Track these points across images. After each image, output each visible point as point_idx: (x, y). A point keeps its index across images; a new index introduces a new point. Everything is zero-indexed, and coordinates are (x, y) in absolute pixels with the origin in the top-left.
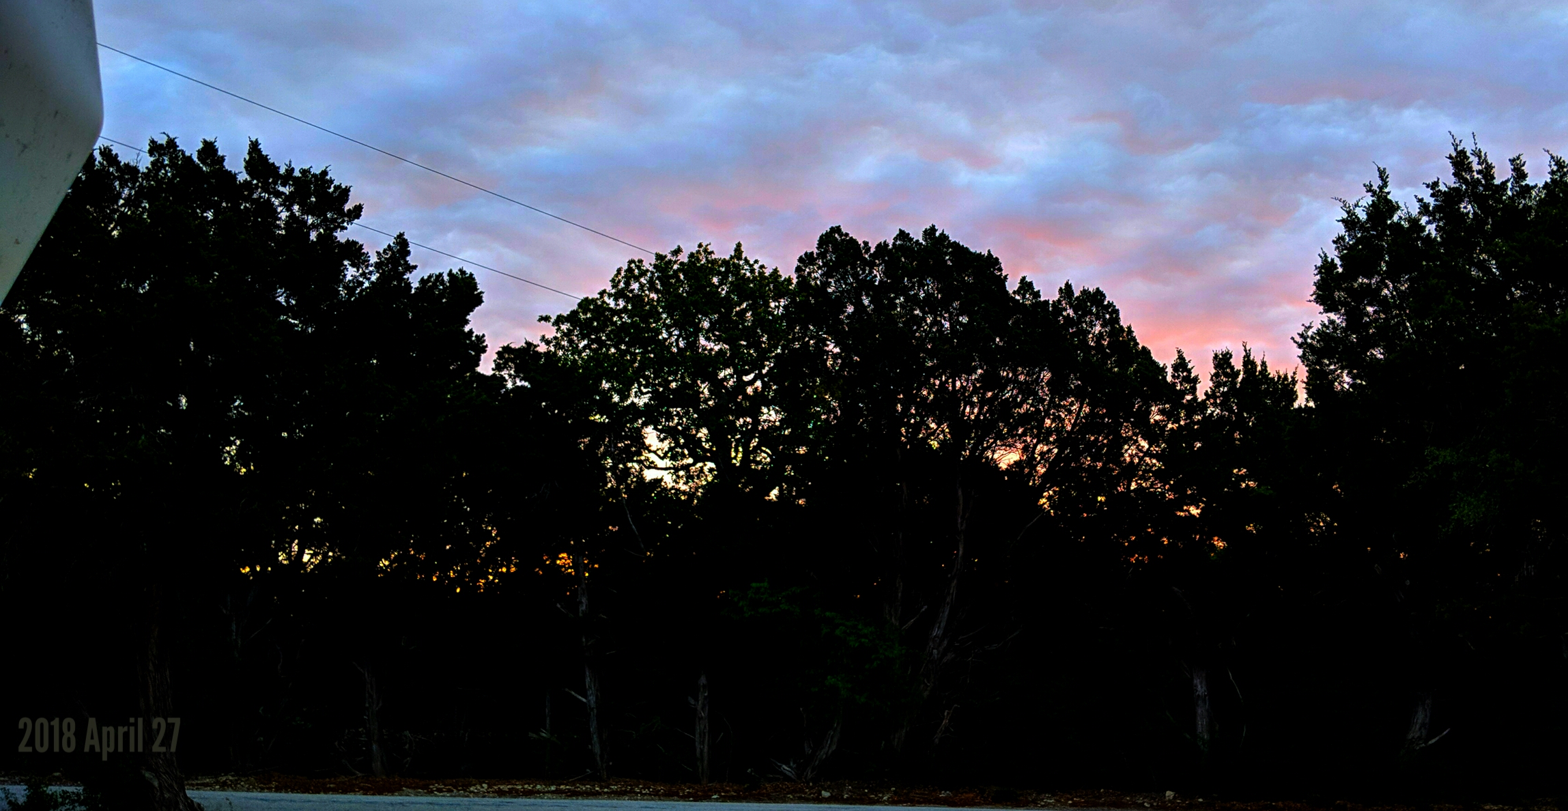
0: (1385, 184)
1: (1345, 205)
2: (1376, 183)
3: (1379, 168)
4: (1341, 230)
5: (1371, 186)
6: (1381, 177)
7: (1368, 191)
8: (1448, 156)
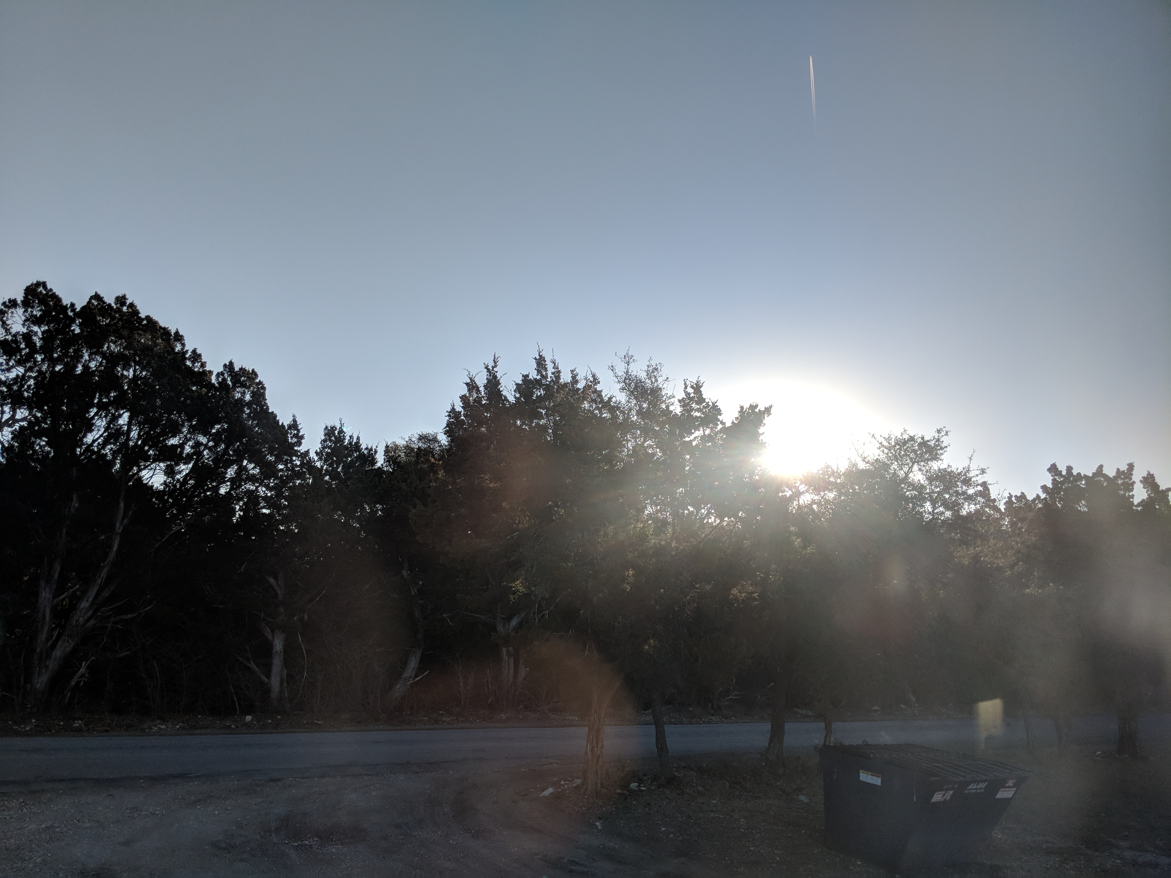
0: (496, 366)
1: (469, 374)
2: (491, 365)
3: (495, 355)
4: (465, 391)
5: (488, 366)
6: (494, 361)
7: (485, 368)
8: (534, 358)
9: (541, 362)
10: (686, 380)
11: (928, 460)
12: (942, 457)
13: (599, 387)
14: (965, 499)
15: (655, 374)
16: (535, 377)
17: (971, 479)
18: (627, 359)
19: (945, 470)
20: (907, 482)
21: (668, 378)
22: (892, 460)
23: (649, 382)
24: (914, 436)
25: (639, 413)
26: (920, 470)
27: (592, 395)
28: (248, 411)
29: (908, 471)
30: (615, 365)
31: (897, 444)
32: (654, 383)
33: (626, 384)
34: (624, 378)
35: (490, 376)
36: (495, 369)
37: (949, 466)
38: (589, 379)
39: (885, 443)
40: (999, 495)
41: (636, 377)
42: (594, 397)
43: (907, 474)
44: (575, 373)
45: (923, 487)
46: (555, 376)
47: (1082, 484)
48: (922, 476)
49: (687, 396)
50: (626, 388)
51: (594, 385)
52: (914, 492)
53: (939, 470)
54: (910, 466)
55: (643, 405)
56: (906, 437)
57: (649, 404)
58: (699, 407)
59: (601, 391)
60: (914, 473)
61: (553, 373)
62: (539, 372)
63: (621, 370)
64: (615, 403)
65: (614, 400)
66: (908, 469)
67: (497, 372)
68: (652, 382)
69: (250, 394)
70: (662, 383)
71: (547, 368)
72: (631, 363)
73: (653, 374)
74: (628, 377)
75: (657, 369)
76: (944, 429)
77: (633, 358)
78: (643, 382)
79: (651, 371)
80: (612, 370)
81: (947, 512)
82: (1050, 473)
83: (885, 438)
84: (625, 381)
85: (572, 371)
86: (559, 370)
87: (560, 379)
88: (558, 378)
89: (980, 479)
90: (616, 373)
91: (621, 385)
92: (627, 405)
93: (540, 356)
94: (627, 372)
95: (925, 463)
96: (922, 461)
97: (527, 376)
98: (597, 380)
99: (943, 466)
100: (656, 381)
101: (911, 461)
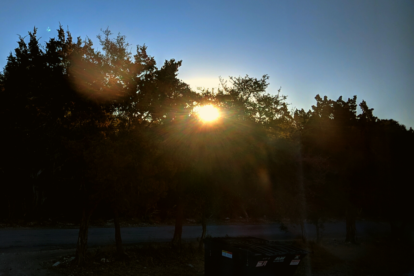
9: (61, 32)
10: (138, 46)
11: (258, 91)
12: (265, 90)
13: (92, 47)
14: (276, 112)
15: (122, 41)
16: (58, 40)
17: (279, 101)
18: (107, 32)
19: (267, 96)
20: (247, 102)
21: (128, 44)
22: (240, 91)
23: (118, 45)
24: (252, 78)
25: (113, 62)
26: (254, 96)
27: (88, 51)
29: (248, 96)
30: (100, 36)
31: (242, 82)
32: (121, 46)
33: (106, 46)
34: (105, 43)
35: (32, 38)
36: (35, 35)
37: (268, 94)
38: (87, 42)
39: (237, 82)
40: (292, 110)
41: (111, 42)
42: (89, 52)
43: (247, 98)
44: (80, 39)
45: (255, 104)
46: (69, 40)
47: (332, 105)
48: (255, 99)
49: (138, 54)
50: (106, 48)
51: (90, 46)
52: (251, 107)
53: (264, 96)
54: (249, 94)
55: (115, 57)
56: (247, 79)
57: (118, 57)
58: (144, 59)
59: (93, 49)
60: (251, 97)
61: (68, 39)
62: (60, 38)
63: (103, 38)
64: (100, 55)
65: (100, 54)
66: (248, 95)
67: (36, 36)
68: (120, 45)
70: (125, 46)
71: (64, 36)
72: (109, 35)
73: (120, 41)
74: (107, 42)
75: (122, 39)
76: (267, 76)
77: (110, 32)
78: (116, 45)
79: (119, 40)
80: (99, 38)
81: (267, 118)
82: (316, 99)
83: (237, 79)
84: (105, 44)
85: (78, 38)
86: (71, 37)
87: (72, 42)
88: (70, 41)
89: (283, 101)
90: (101, 40)
91: (103, 46)
92: (106, 57)
93: (61, 29)
94: (107, 39)
95: (256, 92)
96: (255, 91)
97: (54, 39)
98: (92, 43)
99: (266, 94)
100: (122, 45)
101: (250, 91)
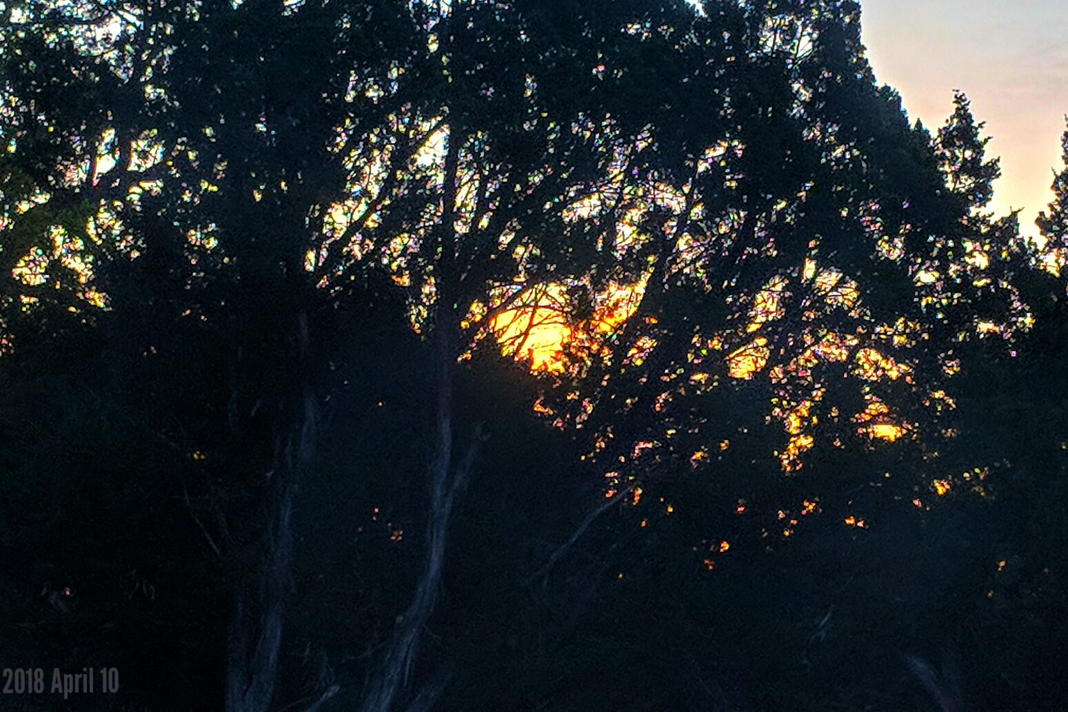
28: (806, 95)
69: (810, 34)
